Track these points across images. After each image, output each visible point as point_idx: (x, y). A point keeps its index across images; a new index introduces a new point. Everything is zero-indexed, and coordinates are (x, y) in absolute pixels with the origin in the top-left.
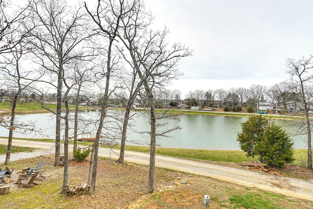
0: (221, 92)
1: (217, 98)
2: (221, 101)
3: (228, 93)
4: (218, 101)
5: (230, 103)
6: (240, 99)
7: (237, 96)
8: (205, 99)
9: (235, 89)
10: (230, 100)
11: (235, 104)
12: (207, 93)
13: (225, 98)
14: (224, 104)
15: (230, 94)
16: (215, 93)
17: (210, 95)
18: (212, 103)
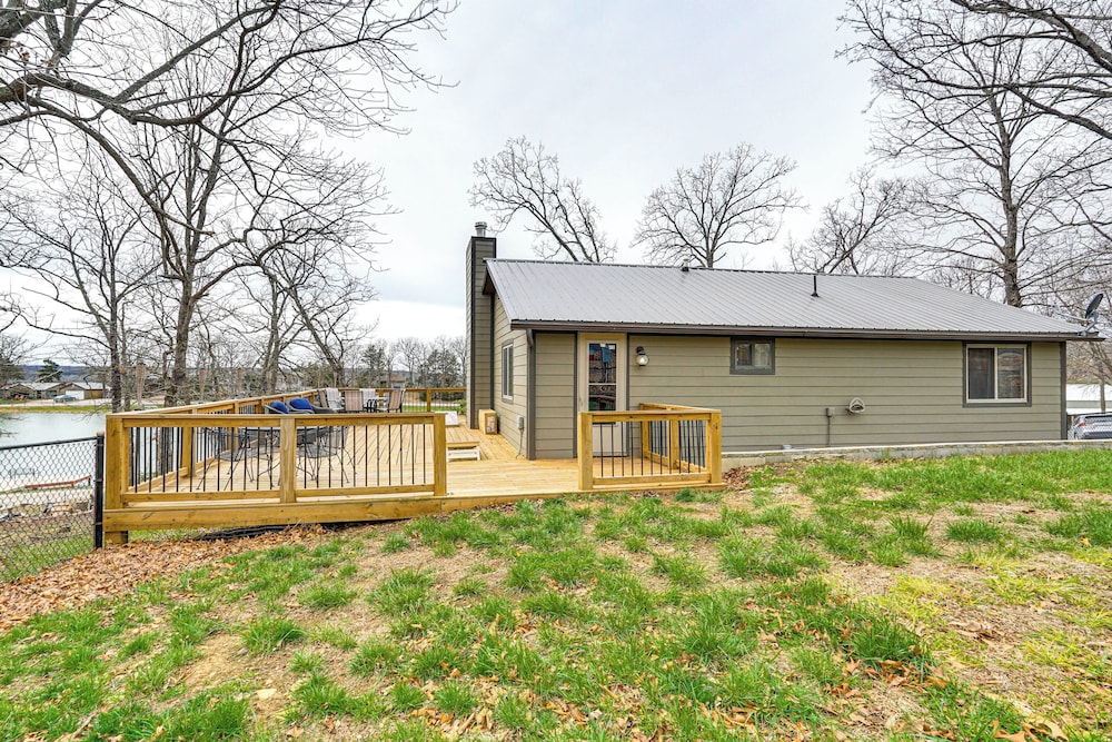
0: (410, 348)
1: (399, 365)
2: (411, 373)
3: (430, 351)
4: (404, 373)
5: (435, 379)
6: (462, 368)
7: (454, 360)
8: (365, 366)
9: (447, 339)
10: (436, 368)
11: (447, 380)
12: (371, 349)
13: (422, 363)
14: (420, 381)
15: (435, 353)
16: (395, 349)
17: (381, 353)
18: (386, 378)
